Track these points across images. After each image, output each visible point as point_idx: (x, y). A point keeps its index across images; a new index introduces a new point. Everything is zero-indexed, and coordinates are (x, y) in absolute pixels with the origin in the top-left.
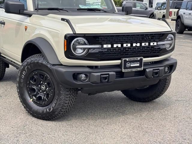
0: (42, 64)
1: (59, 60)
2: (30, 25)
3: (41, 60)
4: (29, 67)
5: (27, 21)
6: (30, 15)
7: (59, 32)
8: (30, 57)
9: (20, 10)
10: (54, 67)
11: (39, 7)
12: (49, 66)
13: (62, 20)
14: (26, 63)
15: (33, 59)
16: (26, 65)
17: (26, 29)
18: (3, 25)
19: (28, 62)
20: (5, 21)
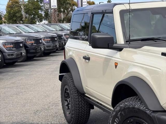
0: (139, 109)
1: (162, 105)
2: (121, 60)
3: (137, 105)
4: (123, 113)
5: (117, 56)
6: (120, 49)
7: (160, 70)
8: (124, 101)
9: (108, 44)
10: (156, 115)
11: (131, 38)
12: (148, 112)
13: (162, 55)
14: (118, 109)
15: (128, 103)
16: (119, 111)
17: (116, 66)
18: (87, 61)
19: (121, 107)
20: (89, 56)
